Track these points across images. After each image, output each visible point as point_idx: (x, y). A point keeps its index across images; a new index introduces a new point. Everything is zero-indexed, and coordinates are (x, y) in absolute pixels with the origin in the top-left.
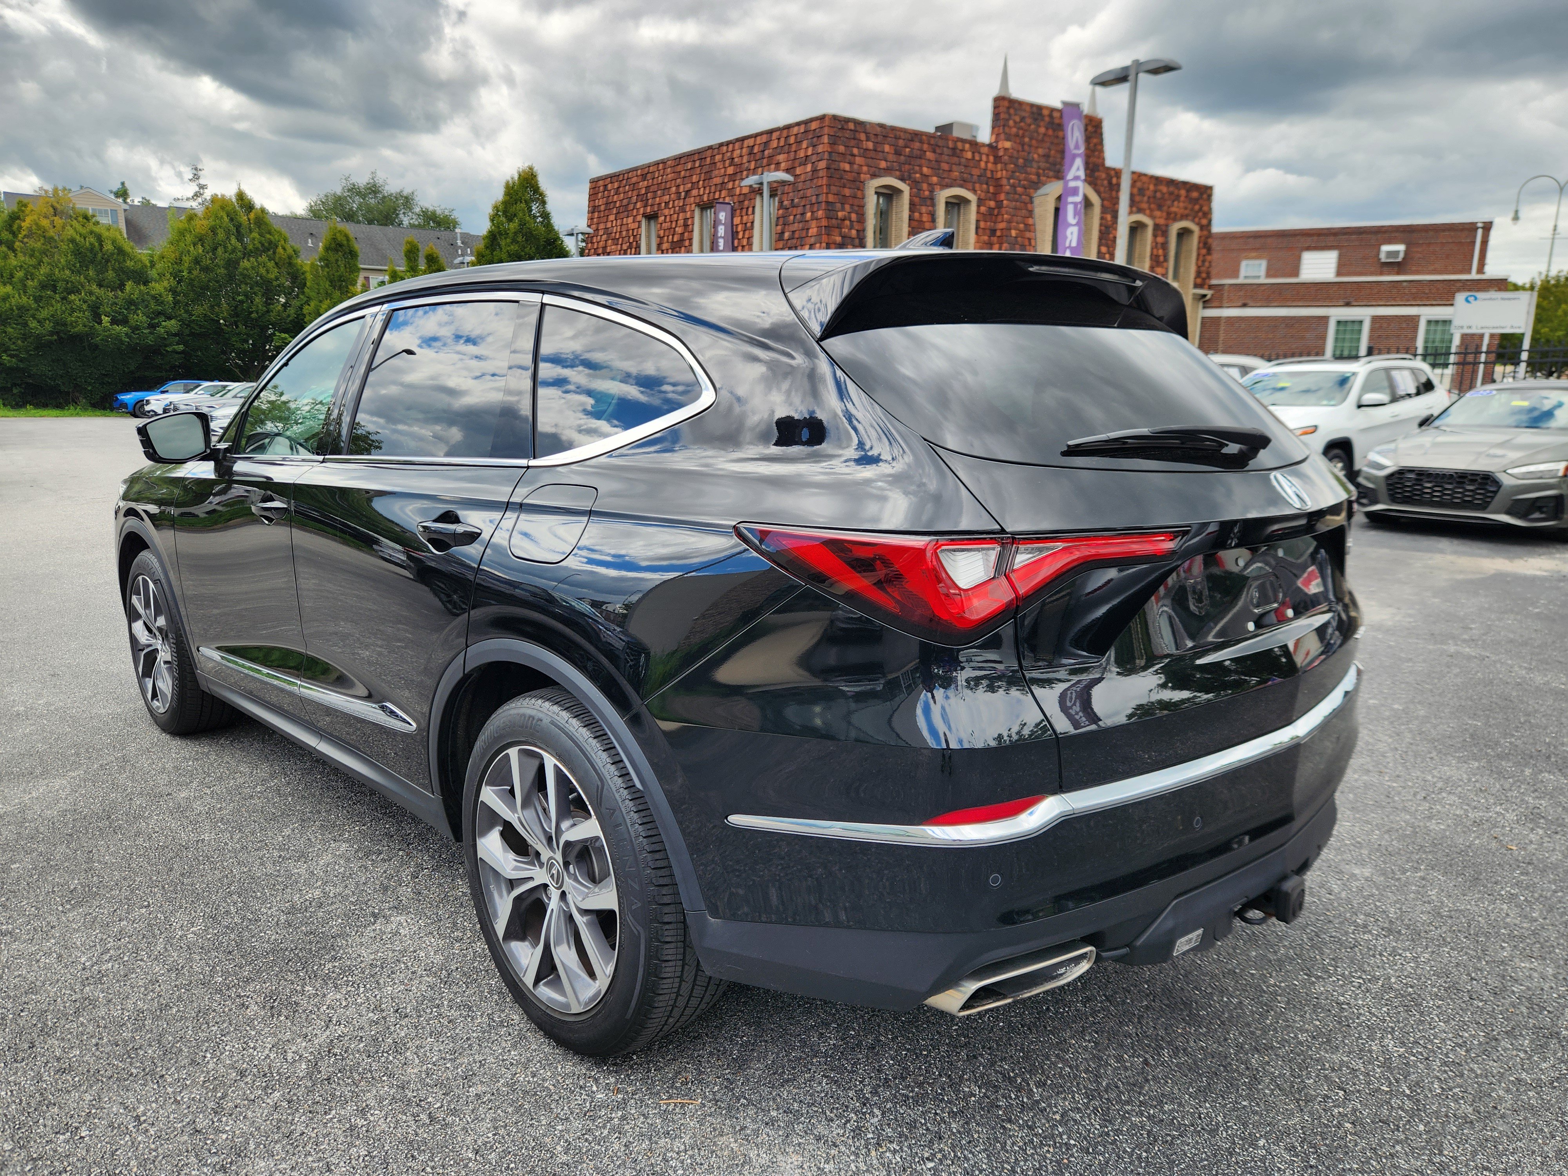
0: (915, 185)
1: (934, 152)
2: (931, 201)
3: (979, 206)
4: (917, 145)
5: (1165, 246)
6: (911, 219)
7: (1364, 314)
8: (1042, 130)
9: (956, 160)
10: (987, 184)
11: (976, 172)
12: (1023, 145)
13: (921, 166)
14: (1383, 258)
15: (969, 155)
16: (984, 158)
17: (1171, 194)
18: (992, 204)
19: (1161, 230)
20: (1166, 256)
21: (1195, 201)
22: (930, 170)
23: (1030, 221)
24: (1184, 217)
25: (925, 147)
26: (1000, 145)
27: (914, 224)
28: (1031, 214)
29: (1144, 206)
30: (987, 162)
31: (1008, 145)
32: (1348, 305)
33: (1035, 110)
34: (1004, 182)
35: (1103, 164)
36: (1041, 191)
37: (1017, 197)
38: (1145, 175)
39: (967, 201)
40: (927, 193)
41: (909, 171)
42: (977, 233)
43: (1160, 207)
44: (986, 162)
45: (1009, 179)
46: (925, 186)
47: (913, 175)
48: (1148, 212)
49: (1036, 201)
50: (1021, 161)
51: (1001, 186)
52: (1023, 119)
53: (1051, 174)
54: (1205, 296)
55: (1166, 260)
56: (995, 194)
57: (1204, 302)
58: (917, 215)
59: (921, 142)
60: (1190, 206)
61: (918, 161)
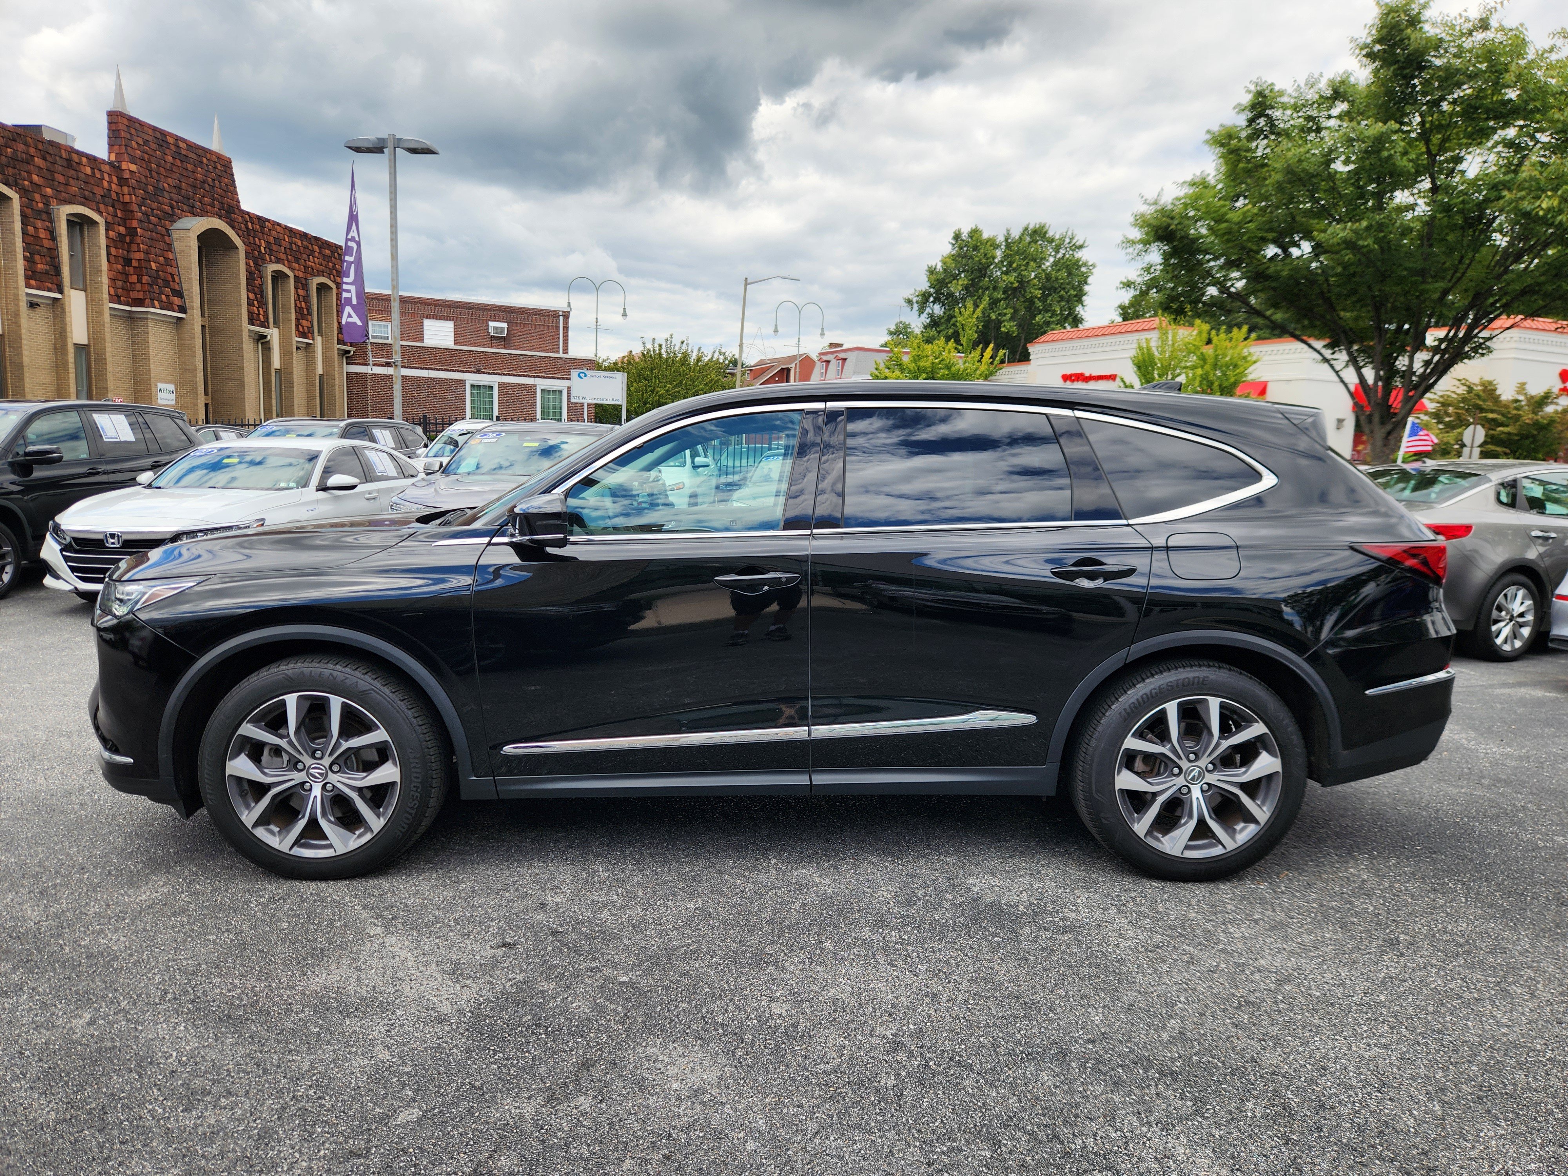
0: (24, 193)
1: (44, 159)
2: (49, 216)
3: (107, 230)
4: (21, 147)
5: (307, 299)
6: (24, 233)
7: (493, 380)
8: (169, 159)
9: (72, 173)
10: (113, 207)
11: (99, 191)
12: (150, 171)
13: (29, 173)
14: (491, 330)
15: (88, 171)
16: (106, 177)
17: (306, 248)
18: (122, 230)
19: (302, 284)
20: (309, 309)
21: (328, 258)
22: (41, 179)
23: (170, 256)
24: (320, 273)
25: (32, 151)
26: (124, 166)
27: (30, 240)
28: (170, 247)
29: (283, 257)
30: (110, 183)
31: (133, 167)
32: (478, 371)
33: (158, 135)
34: (135, 208)
35: (238, 207)
36: (179, 224)
37: (151, 226)
38: (279, 225)
39: (93, 223)
40: (41, 205)
41: (14, 175)
42: (108, 261)
43: (297, 260)
44: (108, 182)
45: (140, 206)
46: (37, 197)
47: (21, 182)
48: (286, 262)
49: (175, 235)
50: (150, 188)
51: (132, 211)
52: (146, 142)
53: (185, 208)
54: (349, 352)
55: (310, 313)
56: (124, 219)
57: (347, 358)
58: (31, 229)
59: (26, 144)
60: (324, 263)
61: (25, 167)
